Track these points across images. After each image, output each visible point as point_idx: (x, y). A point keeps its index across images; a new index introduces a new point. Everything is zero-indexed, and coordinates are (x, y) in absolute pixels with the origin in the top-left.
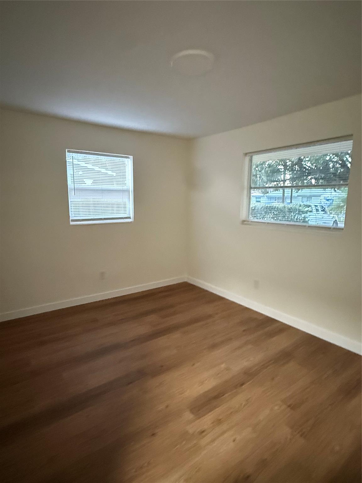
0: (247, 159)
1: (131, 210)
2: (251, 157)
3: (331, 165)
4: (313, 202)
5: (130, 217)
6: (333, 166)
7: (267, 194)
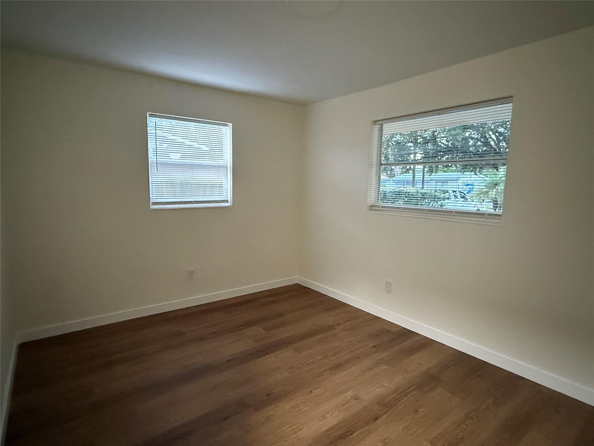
0: (376, 128)
1: (229, 191)
2: (382, 125)
3: (471, 143)
4: (450, 187)
5: (228, 200)
6: (474, 145)
7: (394, 179)
